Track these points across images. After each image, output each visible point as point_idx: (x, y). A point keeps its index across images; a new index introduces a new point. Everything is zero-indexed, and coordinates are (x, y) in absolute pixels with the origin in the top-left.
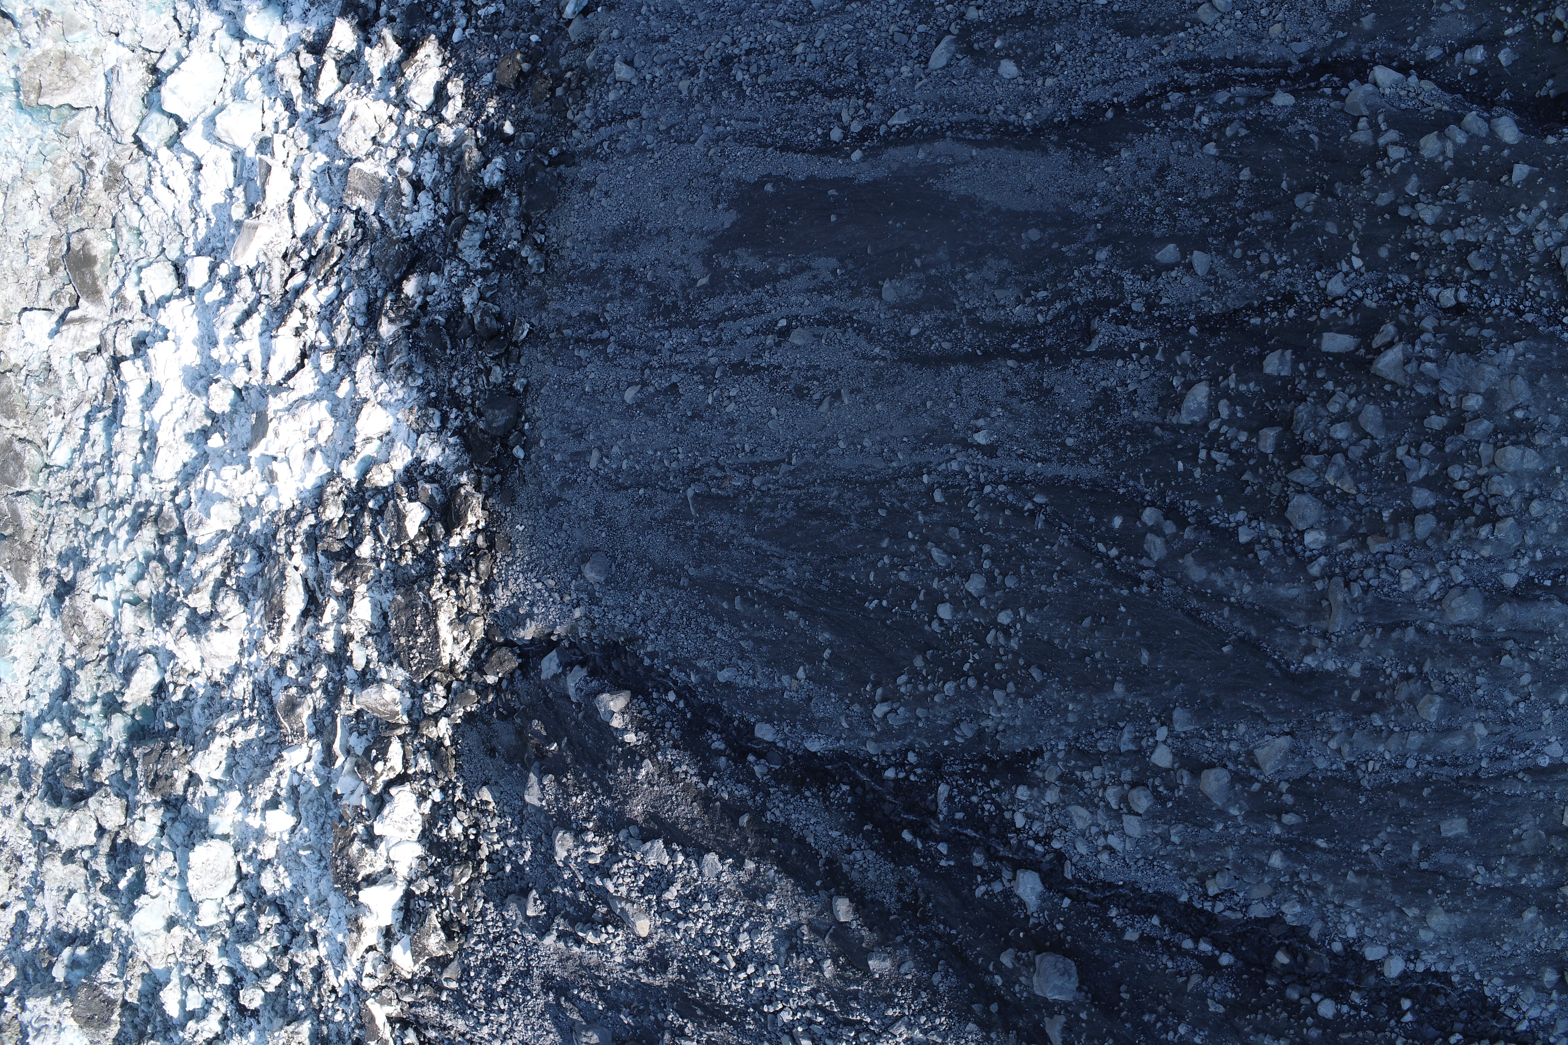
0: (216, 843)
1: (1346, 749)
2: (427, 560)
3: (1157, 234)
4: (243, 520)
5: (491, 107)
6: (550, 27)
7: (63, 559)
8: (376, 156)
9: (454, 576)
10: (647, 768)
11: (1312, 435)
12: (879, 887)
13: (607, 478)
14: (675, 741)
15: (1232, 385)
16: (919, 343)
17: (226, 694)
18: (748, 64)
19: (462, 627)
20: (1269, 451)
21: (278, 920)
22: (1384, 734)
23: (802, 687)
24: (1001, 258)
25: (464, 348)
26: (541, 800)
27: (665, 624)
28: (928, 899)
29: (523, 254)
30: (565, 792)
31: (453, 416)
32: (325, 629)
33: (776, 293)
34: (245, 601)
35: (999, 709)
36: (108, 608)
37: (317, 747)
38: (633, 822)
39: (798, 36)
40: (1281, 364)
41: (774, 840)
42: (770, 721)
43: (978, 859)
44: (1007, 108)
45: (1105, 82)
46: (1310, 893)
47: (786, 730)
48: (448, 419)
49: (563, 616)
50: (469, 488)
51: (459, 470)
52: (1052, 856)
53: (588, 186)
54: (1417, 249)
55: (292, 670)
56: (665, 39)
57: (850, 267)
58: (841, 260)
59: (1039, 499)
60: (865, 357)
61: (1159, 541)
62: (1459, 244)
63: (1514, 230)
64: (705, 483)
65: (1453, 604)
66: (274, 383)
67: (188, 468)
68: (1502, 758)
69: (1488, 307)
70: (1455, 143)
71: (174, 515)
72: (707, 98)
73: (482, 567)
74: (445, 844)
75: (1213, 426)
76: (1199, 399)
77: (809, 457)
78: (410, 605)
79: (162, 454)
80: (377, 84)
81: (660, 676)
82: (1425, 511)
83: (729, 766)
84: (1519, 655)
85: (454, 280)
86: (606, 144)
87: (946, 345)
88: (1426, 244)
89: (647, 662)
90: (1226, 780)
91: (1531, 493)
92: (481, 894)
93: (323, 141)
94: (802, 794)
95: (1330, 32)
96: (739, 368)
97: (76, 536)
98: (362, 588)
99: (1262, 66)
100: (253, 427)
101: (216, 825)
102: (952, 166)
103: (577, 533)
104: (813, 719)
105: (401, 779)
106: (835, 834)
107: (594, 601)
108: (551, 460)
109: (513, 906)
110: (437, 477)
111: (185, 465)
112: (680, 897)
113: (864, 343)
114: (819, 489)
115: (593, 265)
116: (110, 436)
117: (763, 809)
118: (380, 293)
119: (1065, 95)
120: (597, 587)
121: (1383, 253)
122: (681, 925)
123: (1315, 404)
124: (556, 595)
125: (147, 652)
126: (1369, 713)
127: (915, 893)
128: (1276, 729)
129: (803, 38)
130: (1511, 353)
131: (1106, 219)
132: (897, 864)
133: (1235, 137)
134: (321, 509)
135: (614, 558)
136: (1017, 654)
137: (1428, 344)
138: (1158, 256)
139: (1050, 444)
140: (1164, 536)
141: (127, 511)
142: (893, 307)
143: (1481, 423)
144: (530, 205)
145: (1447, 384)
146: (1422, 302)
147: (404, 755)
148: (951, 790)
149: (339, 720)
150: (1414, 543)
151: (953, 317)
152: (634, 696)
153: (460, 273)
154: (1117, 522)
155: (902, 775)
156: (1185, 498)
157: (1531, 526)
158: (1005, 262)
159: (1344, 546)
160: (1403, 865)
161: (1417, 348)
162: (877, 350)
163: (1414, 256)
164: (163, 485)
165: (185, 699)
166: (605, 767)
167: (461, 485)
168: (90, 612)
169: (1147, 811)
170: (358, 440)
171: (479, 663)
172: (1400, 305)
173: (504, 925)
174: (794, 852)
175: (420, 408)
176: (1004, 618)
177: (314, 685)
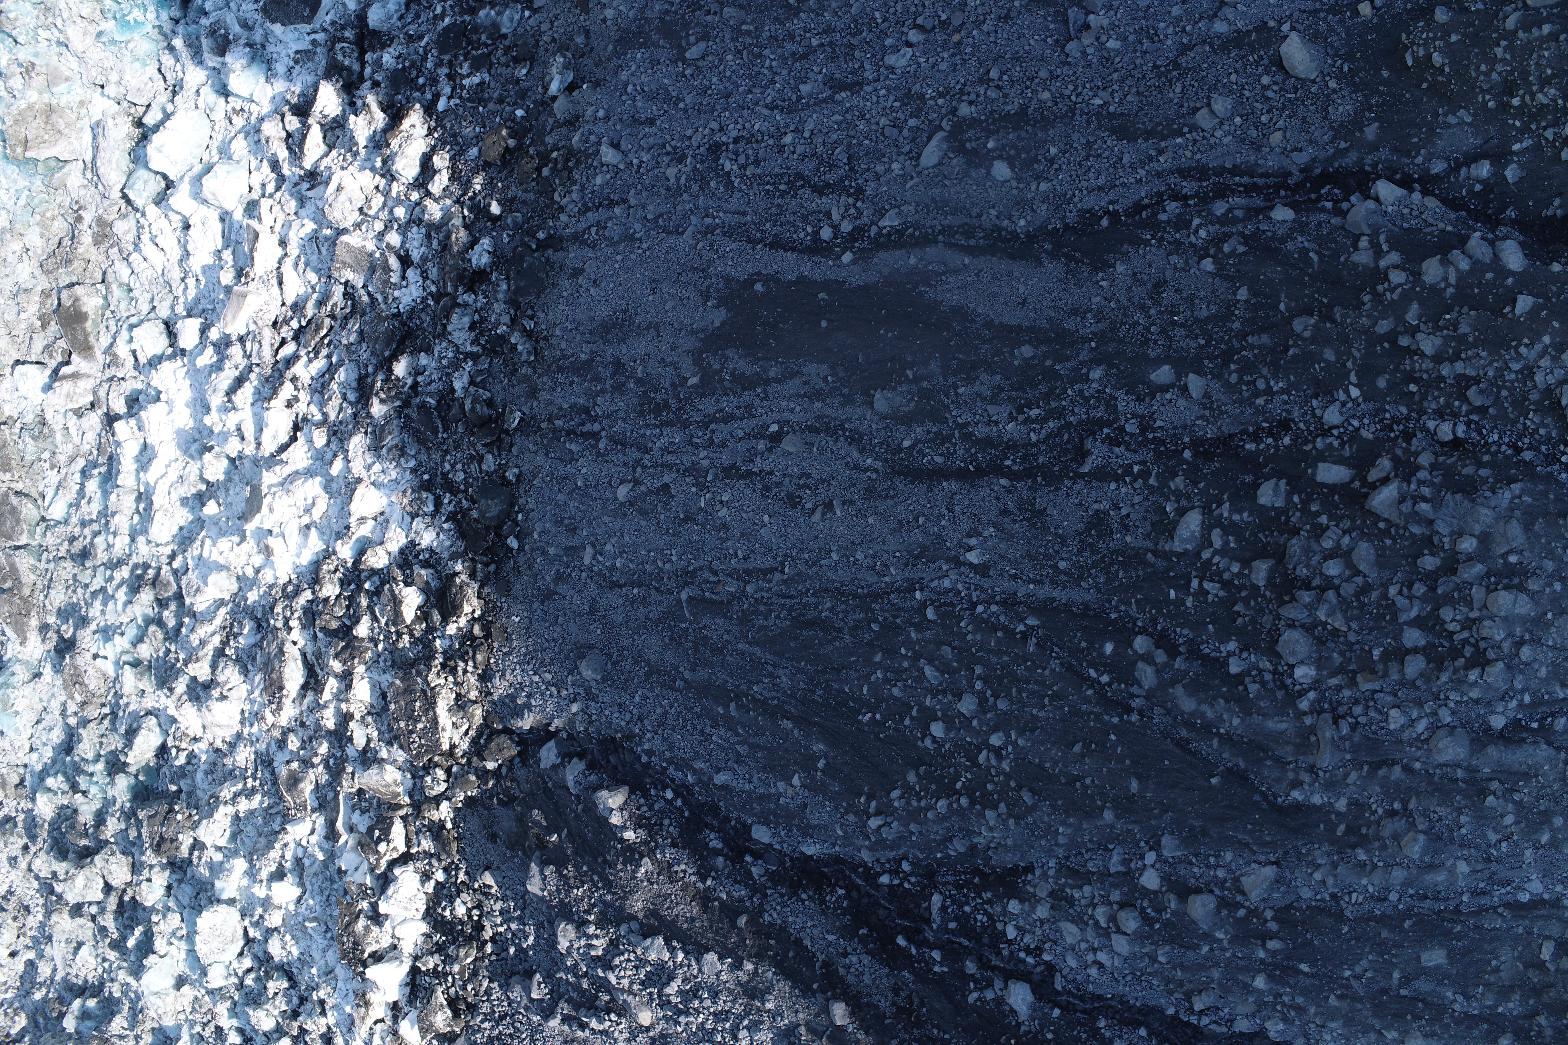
0: (222, 909)
1: (1330, 881)
2: (425, 643)
3: (1152, 355)
4: (240, 589)
5: (477, 184)
6: (535, 102)
7: (64, 614)
8: (364, 228)
9: (452, 663)
10: (646, 866)
11: (1305, 571)
12: (874, 991)
13: (600, 574)
14: (673, 839)
15: (1226, 514)
16: (912, 455)
17: (228, 761)
18: (736, 153)
19: (461, 714)
20: (1261, 583)
21: (286, 985)
22: (1368, 868)
23: (797, 794)
24: (994, 373)
25: (456, 432)
26: (543, 890)
27: (661, 723)
28: (922, 1004)
29: (513, 340)
30: (566, 884)
31: (446, 501)
32: (325, 706)
33: (767, 398)
34: (245, 672)
35: (991, 829)
36: (109, 668)
37: (321, 821)
38: (633, 917)
39: (787, 125)
40: (1275, 495)
41: (772, 942)
42: (766, 823)
43: (971, 967)
44: (1000, 213)
45: (1100, 189)
46: (1293, 1013)
47: (783, 833)
48: (441, 504)
49: (560, 710)
50: (464, 577)
51: (454, 557)
52: (1042, 968)
53: (577, 272)
54: (1416, 381)
55: (293, 743)
56: (651, 122)
57: (842, 374)
58: (832, 367)
59: (1031, 621)
60: (857, 467)
61: (1150, 670)
62: (1459, 377)
63: (1515, 366)
64: (699, 586)
65: (1440, 745)
66: (267, 455)
67: (185, 531)
68: (1483, 893)
69: (1486, 443)
70: (1457, 270)
71: (172, 579)
72: (695, 188)
73: (479, 657)
74: (449, 923)
75: (1206, 555)
76: (1192, 527)
77: (802, 567)
78: (409, 690)
79: (158, 518)
80: (363, 152)
81: (657, 772)
82: (1415, 651)
83: (726, 867)
84: (1504, 796)
85: (444, 362)
86: (593, 230)
87: (939, 459)
88: (1425, 376)
89: (644, 759)
90: (1212, 906)
91: (1522, 637)
92: (486, 973)
93: (310, 208)
94: (799, 896)
95: (1332, 142)
96: (730, 472)
97: (74, 592)
98: (360, 669)
99: (1262, 175)
100: (248, 500)
101: (223, 890)
102: (944, 273)
103: (573, 628)
104: (808, 825)
105: (405, 859)
106: (831, 938)
107: (590, 697)
108: (545, 553)
109: (518, 988)
110: (432, 561)
111: (181, 529)
112: (680, 992)
113: (856, 453)
114: (813, 600)
115: (583, 356)
116: (106, 494)
117: (761, 911)
118: (370, 369)
119: (1059, 201)
120: (593, 684)
121: (1382, 383)
122: (682, 1019)
123: (1309, 538)
124: (553, 689)
125: (149, 713)
126: (1354, 847)
127: (909, 997)
128: (1262, 858)
129: (792, 128)
130: (1508, 495)
131: (1100, 336)
132: (892, 969)
133: (1233, 253)
134: (317, 588)
135: (609, 656)
136: (1008, 776)
137: (1424, 482)
138: (1153, 377)
139: (1042, 566)
140: (1155, 664)
141: (124, 573)
142: (885, 418)
143: (1474, 566)
144: (518, 291)
145: (1442, 525)
146: (1419, 435)
147: (407, 836)
148: (944, 900)
149: (341, 797)
150: (1403, 683)
151: (946, 430)
152: (632, 792)
153: (450, 355)
154: (1109, 648)
155: (896, 882)
156: (1177, 625)
157: (1521, 671)
158: (998, 378)
159: (1333, 682)
160: (1384, 991)
161: (1413, 487)
162: (869, 461)
163: (1413, 388)
164: (160, 549)
165: (188, 763)
166: (605, 861)
167: (456, 574)
168: (91, 671)
169: (1135, 932)
170: (353, 520)
171: (478, 748)
172: (1397, 437)
173: (509, 1005)
174: (791, 954)
175: (413, 491)
176: (996, 740)
177: (316, 760)
